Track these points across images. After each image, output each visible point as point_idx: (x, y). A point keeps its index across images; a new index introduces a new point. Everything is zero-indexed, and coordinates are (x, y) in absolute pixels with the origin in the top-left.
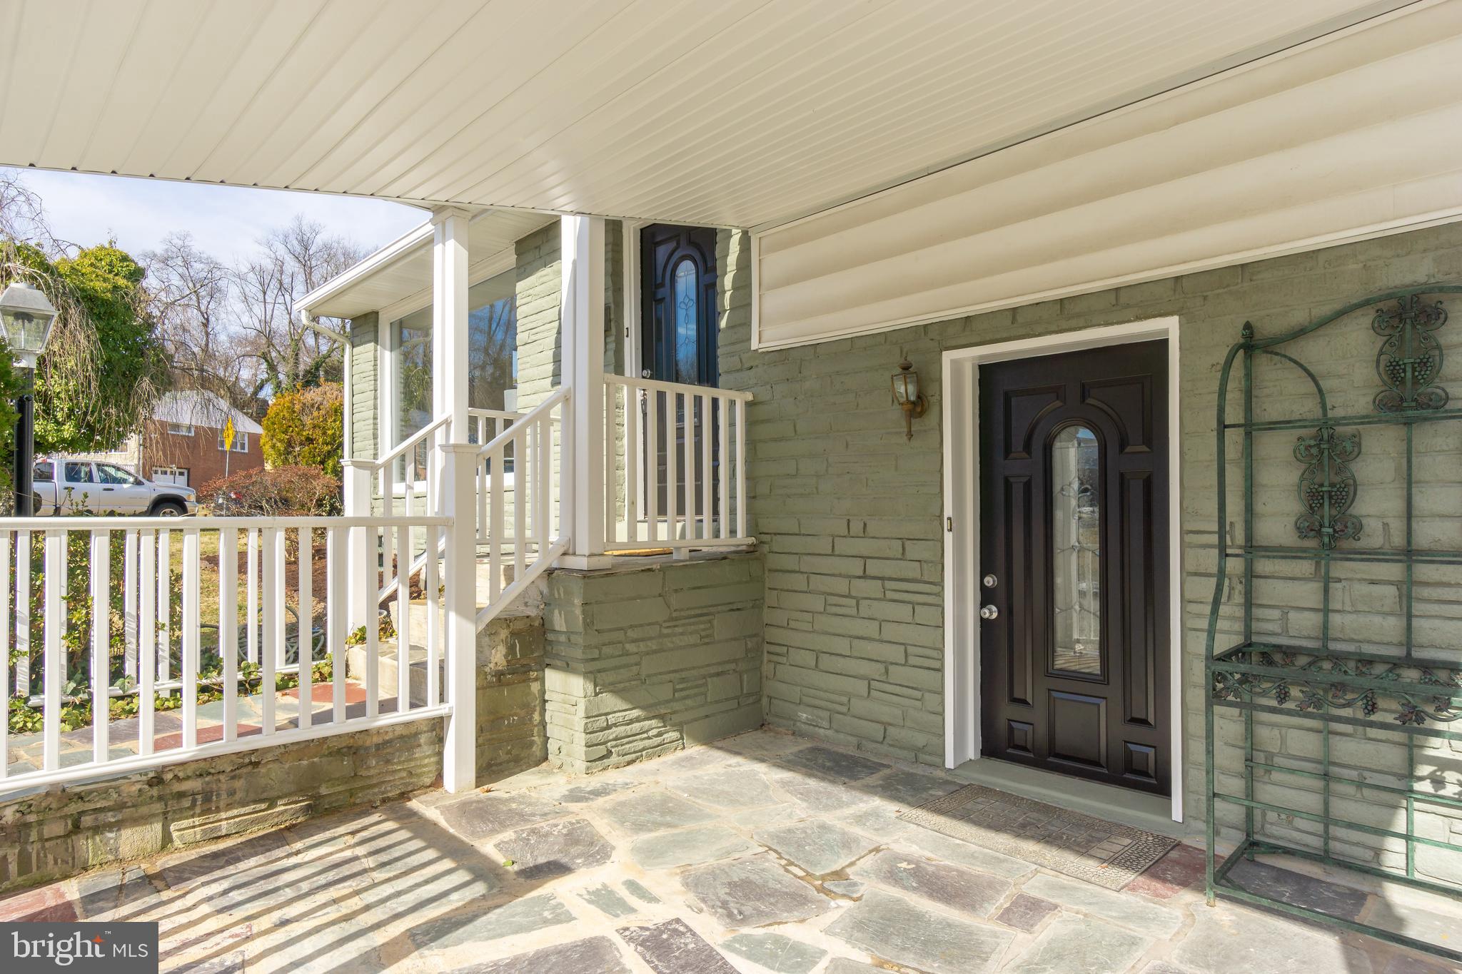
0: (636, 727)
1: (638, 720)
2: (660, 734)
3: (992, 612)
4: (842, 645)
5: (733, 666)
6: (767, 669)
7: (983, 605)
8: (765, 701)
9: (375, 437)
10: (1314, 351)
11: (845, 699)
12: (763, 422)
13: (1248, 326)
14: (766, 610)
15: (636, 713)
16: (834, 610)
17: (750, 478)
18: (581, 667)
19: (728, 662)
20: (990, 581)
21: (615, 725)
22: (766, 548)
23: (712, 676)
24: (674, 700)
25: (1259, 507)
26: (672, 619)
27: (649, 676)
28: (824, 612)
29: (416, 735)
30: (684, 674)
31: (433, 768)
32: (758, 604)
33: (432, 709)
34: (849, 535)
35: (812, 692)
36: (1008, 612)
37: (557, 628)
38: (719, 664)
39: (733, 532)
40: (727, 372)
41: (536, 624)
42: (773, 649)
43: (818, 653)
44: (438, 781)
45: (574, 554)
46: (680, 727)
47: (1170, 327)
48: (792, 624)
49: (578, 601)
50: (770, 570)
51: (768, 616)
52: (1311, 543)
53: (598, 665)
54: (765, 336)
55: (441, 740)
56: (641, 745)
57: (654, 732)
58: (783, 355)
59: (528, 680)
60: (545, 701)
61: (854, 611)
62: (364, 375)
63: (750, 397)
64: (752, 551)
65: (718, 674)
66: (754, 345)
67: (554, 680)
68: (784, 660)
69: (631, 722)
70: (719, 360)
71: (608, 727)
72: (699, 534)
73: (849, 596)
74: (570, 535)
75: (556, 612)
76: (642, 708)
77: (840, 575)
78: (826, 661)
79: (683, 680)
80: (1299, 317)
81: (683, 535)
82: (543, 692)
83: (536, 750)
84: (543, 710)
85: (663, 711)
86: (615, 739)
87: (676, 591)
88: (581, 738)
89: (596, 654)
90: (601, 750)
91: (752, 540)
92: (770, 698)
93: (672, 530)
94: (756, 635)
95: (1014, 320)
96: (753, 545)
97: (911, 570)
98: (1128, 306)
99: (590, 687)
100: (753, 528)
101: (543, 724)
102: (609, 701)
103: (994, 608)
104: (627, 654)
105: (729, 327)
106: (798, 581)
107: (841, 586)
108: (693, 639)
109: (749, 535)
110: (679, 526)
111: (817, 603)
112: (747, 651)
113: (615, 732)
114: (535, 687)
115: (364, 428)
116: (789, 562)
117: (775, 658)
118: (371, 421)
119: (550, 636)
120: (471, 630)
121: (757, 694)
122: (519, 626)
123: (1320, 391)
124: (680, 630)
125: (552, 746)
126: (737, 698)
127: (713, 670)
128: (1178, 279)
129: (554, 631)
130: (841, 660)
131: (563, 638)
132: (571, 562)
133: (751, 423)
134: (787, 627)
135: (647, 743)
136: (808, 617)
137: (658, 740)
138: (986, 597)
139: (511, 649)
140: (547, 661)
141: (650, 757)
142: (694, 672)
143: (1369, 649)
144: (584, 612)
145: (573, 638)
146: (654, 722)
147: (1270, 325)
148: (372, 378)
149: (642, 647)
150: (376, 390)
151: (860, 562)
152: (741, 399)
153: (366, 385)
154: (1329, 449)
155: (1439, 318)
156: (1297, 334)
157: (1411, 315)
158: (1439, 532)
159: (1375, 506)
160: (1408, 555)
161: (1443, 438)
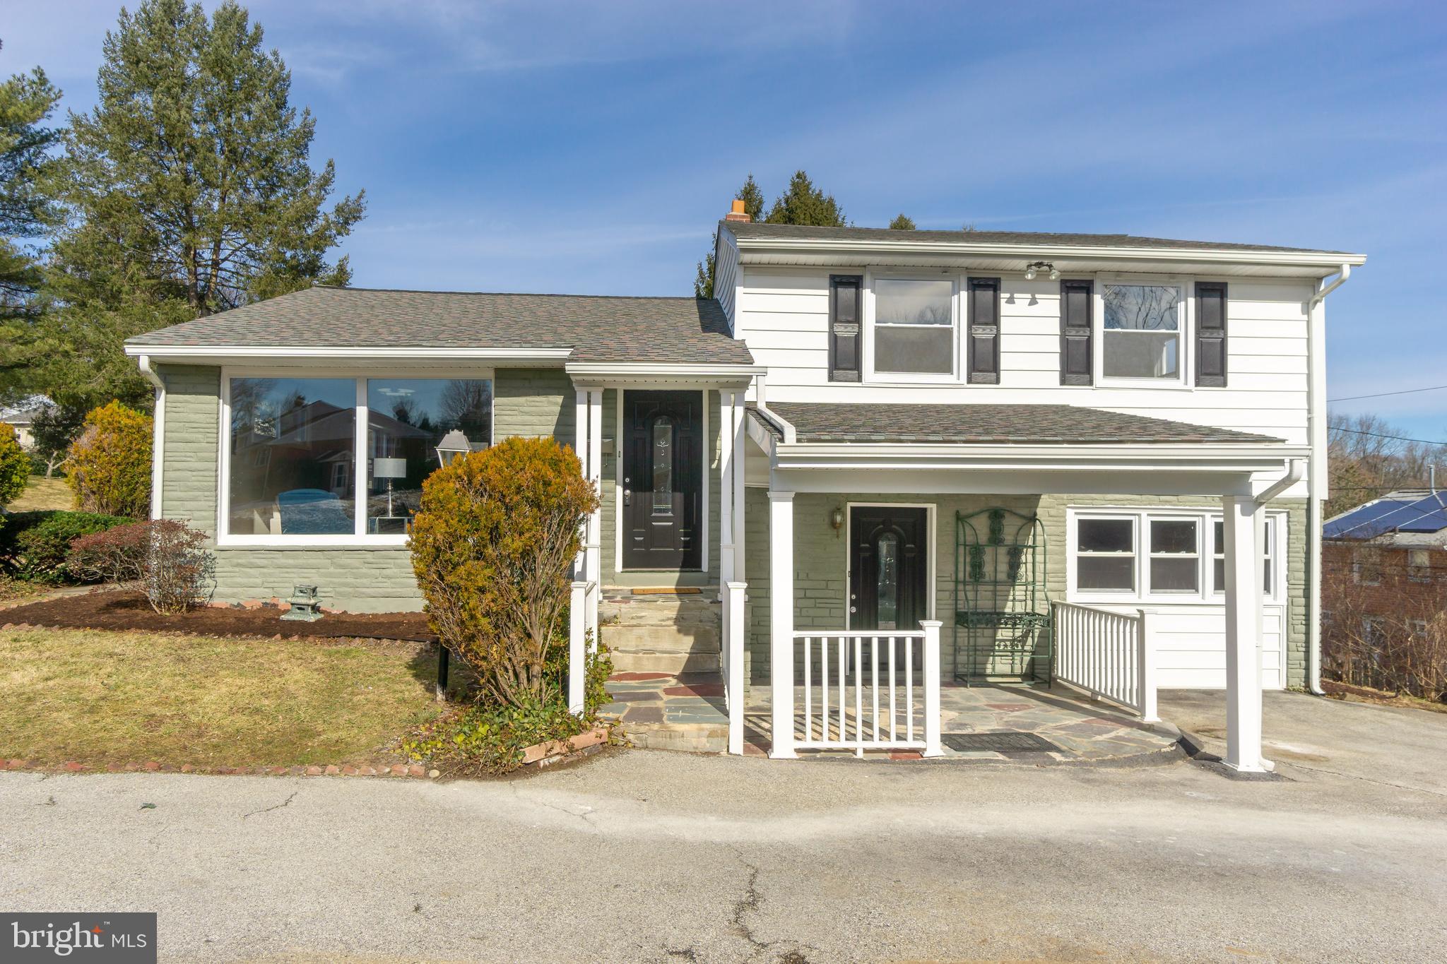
10: (973, 521)
13: (958, 512)
47: (934, 506)
80: (970, 511)
97: (831, 594)
98: (921, 498)
103: (854, 608)
123: (975, 534)
143: (985, 611)
147: (963, 513)
148: (212, 430)
150: (217, 443)
151: (803, 591)
153: (200, 436)
154: (976, 552)
155: (1002, 516)
156: (971, 516)
157: (996, 516)
158: (1002, 576)
159: (988, 569)
160: (995, 583)
161: (1002, 551)
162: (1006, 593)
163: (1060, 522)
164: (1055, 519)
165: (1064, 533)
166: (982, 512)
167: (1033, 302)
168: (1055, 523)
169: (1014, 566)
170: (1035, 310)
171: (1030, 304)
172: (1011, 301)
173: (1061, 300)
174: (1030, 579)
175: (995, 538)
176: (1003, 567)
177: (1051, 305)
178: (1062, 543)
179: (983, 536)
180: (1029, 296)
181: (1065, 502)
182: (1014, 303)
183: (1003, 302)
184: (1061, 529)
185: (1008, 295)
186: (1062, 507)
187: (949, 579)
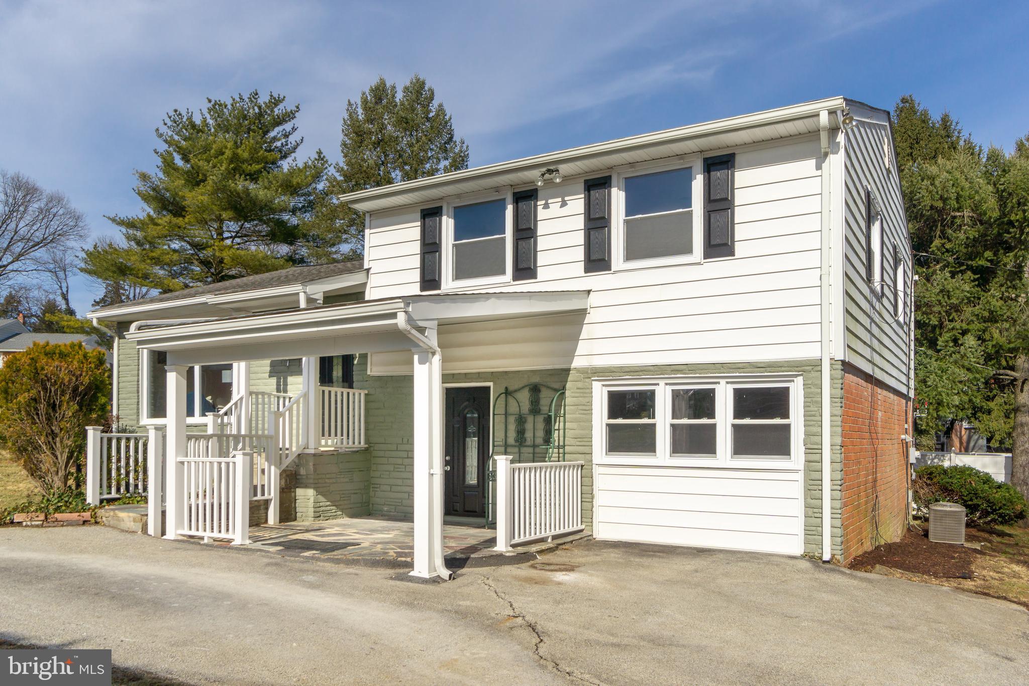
0: (329, 508)
1: (329, 506)
2: (336, 512)
3: (448, 468)
4: (399, 482)
5: (360, 491)
6: (372, 494)
7: (446, 466)
8: (371, 505)
9: (138, 392)
10: (518, 395)
11: (400, 501)
12: (372, 402)
13: (506, 387)
14: (372, 472)
15: (328, 503)
16: (398, 470)
17: (366, 422)
18: (313, 486)
19: (359, 489)
20: (448, 458)
21: (322, 506)
22: (372, 449)
23: (352, 494)
24: (340, 500)
25: (508, 435)
26: (340, 472)
27: (333, 491)
28: (394, 471)
29: (260, 506)
30: (344, 492)
31: (264, 517)
32: (369, 469)
33: (266, 497)
34: (403, 444)
35: (389, 500)
36: (452, 468)
37: (302, 474)
38: (356, 490)
39: (360, 443)
40: (358, 381)
41: (294, 472)
42: (373, 486)
43: (391, 486)
44: (266, 521)
45: (308, 448)
46: (342, 510)
47: (491, 384)
48: (382, 476)
49: (311, 464)
50: (374, 457)
51: (372, 474)
52: (518, 444)
53: (317, 485)
54: (373, 370)
55: (267, 509)
56: (330, 514)
57: (334, 511)
58: (379, 378)
59: (290, 492)
60: (296, 500)
61: (404, 470)
62: (130, 356)
63: (367, 392)
64: (367, 449)
65: (355, 493)
66: (369, 373)
67: (300, 492)
68: (378, 490)
69: (327, 506)
70: (354, 376)
71: (320, 507)
72: (342, 443)
73: (402, 465)
74: (306, 442)
75: (302, 468)
76: (331, 502)
77: (399, 458)
78: (394, 488)
79: (343, 494)
80: (516, 387)
81: (336, 443)
82: (295, 496)
83: (293, 516)
84: (295, 503)
85: (337, 504)
86: (322, 511)
87: (341, 462)
88: (312, 510)
89: (317, 482)
90: (318, 514)
91: (367, 446)
92: (373, 504)
93: (333, 442)
94: (368, 481)
95: (453, 377)
96: (367, 448)
98: (481, 378)
99: (315, 492)
100: (367, 441)
101: (295, 508)
102: (321, 498)
103: (449, 467)
104: (326, 483)
105: (357, 364)
106: (384, 460)
107: (399, 461)
108: (347, 480)
109: (366, 444)
110: (335, 440)
111: (391, 468)
112: (365, 486)
113: (322, 509)
114: (293, 494)
115: (129, 386)
116: (381, 454)
117: (375, 489)
118: (136, 383)
119: (298, 477)
120: (278, 472)
121: (368, 503)
122: (288, 473)
123: (519, 406)
124: (343, 476)
125: (298, 515)
126: (361, 503)
127: (353, 492)
128: (492, 372)
129: (300, 475)
130: (399, 487)
131: (304, 477)
132: (307, 451)
133: (366, 402)
134: (380, 477)
135: (332, 514)
136: (388, 473)
137: (335, 514)
138: (447, 463)
139: (286, 480)
140: (297, 486)
141: (333, 519)
142: (347, 492)
144: (314, 468)
145: (309, 476)
146: (334, 507)
147: (511, 389)
148: (137, 358)
149: (331, 481)
150: (139, 365)
151: (406, 453)
152: (363, 392)
153: (131, 362)
154: (521, 421)
155: (539, 391)
156: (516, 391)
157: (535, 389)
158: (539, 441)
159: (529, 435)
160: (534, 446)
161: (540, 419)
162: (544, 455)
163: (585, 393)
164: (582, 391)
165: (590, 404)
166: (523, 387)
167: (564, 204)
168: (582, 395)
169: (548, 433)
170: (565, 211)
171: (561, 207)
172: (546, 206)
173: (585, 198)
174: (561, 443)
175: (535, 410)
176: (540, 434)
177: (577, 204)
178: (589, 411)
179: (526, 406)
180: (560, 199)
181: (590, 376)
182: (549, 207)
183: (540, 208)
184: (587, 400)
185: (543, 202)
186: (587, 380)
187: (501, 443)
